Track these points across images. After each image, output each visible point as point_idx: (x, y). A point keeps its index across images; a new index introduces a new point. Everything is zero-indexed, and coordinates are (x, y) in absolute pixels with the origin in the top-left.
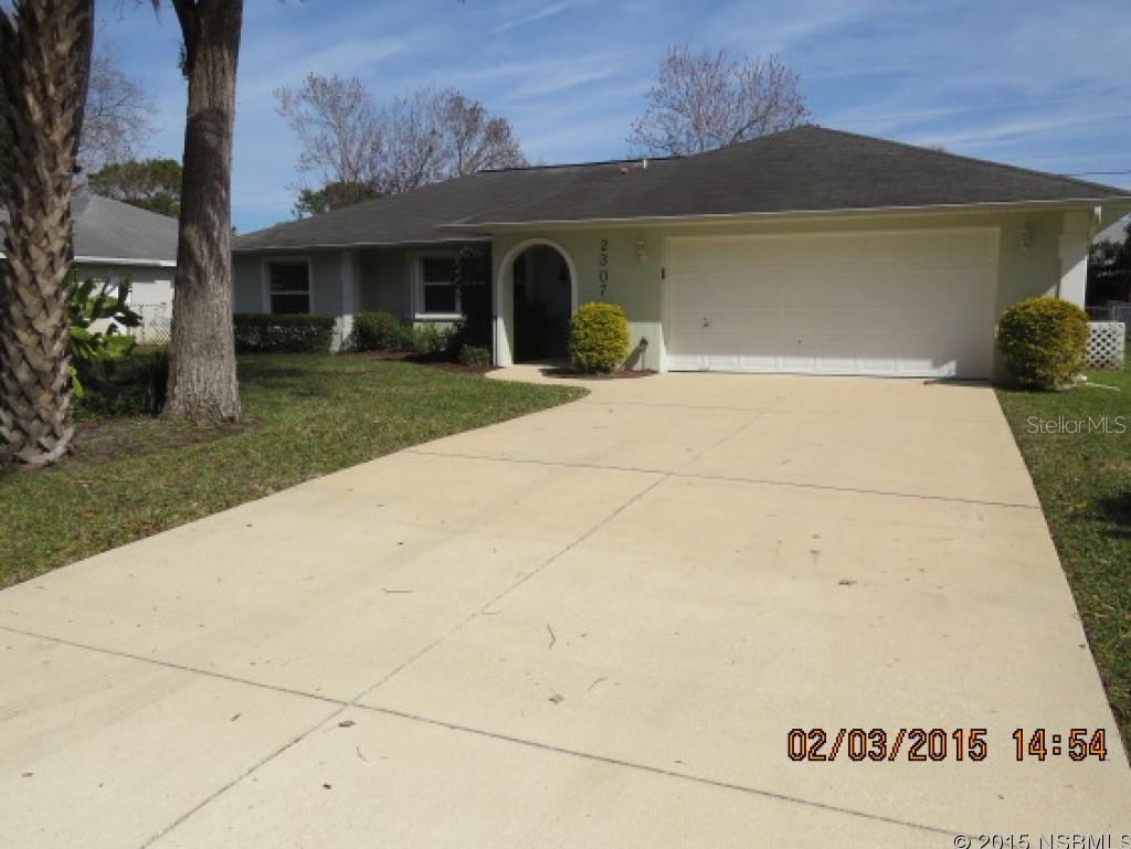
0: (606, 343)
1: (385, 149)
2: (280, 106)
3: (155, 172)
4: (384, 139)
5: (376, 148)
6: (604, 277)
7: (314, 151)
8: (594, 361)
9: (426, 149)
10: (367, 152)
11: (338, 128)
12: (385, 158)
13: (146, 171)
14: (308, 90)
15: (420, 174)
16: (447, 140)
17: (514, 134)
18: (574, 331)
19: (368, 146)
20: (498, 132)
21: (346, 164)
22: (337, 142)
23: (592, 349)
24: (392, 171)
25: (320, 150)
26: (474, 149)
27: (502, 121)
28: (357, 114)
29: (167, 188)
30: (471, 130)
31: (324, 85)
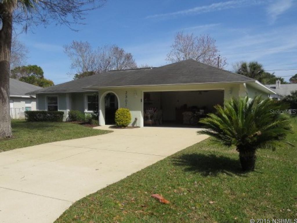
0: (124, 119)
1: (96, 62)
2: (64, 50)
3: (30, 69)
4: (96, 59)
5: (93, 62)
6: (126, 101)
7: (75, 63)
8: (121, 124)
9: (107, 62)
10: (90, 64)
11: (82, 56)
12: (95, 65)
13: (28, 69)
14: (73, 46)
15: (106, 70)
16: (113, 60)
17: (133, 58)
18: (116, 116)
19: (91, 62)
20: (129, 57)
21: (85, 67)
22: (82, 61)
23: (120, 121)
24: (98, 69)
25: (77, 62)
26: (122, 62)
27: (130, 54)
28: (87, 52)
29: (34, 73)
30: (121, 57)
31: (78, 44)
